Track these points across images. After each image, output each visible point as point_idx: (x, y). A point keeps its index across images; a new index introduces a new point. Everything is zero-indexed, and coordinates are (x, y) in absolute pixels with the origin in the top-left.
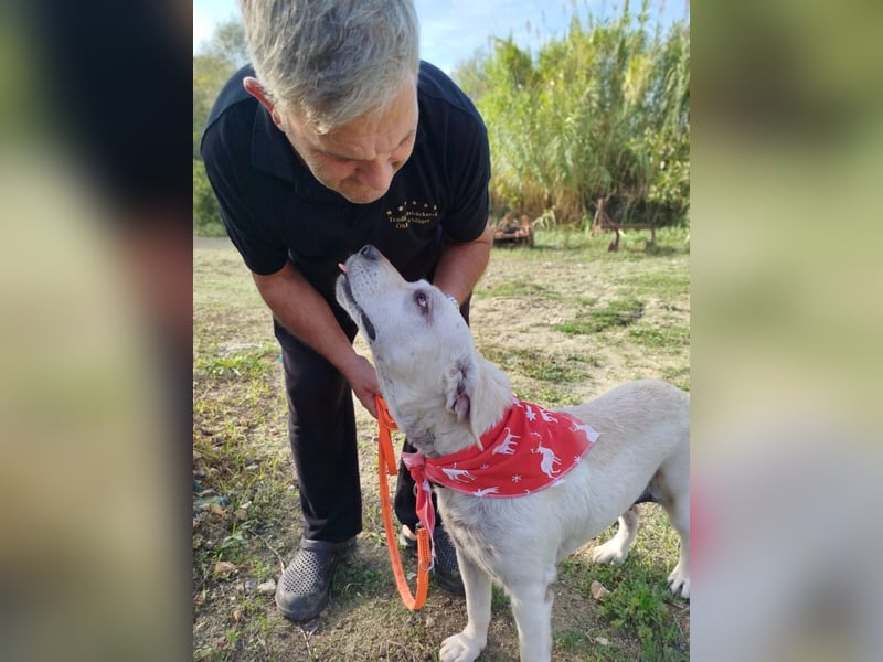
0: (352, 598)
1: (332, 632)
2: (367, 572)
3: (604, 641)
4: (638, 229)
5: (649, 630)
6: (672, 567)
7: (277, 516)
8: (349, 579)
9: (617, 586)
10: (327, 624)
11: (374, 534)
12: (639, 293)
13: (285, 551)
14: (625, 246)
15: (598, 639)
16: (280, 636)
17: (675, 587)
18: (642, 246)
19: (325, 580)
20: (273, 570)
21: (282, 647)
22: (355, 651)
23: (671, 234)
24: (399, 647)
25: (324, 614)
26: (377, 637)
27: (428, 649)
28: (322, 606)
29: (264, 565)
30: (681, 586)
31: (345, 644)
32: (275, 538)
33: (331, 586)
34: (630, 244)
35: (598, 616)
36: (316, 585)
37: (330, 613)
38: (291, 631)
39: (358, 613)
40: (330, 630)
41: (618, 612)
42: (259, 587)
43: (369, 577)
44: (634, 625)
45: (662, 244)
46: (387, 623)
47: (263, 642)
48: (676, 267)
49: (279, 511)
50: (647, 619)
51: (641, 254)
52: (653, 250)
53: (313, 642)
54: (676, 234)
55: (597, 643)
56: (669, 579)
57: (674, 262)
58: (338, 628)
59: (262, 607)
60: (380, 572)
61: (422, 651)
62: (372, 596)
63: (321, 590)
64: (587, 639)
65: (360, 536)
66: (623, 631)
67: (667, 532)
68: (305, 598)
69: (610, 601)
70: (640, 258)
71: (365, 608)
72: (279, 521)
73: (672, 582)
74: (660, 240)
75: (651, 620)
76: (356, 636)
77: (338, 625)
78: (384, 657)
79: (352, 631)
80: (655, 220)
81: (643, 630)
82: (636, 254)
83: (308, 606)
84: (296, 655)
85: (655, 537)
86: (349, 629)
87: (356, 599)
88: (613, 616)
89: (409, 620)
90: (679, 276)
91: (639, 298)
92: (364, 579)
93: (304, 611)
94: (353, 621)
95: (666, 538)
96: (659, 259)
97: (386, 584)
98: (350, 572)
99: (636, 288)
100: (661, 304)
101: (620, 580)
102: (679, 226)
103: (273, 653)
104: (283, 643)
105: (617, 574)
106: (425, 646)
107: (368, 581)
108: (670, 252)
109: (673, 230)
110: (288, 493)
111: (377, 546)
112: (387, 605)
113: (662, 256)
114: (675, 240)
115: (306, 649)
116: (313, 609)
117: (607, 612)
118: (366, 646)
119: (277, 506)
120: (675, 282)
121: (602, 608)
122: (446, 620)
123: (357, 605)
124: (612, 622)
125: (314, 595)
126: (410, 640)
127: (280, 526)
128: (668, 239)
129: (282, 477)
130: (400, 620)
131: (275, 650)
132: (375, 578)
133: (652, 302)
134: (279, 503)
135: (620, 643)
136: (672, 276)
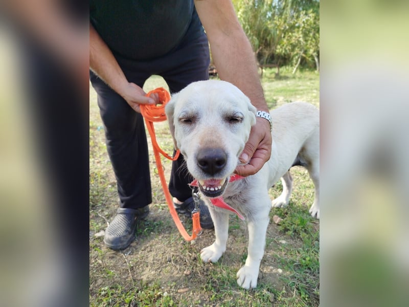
0: (149, 235)
1: (140, 253)
2: (155, 223)
3: (284, 242)
4: (271, 68)
5: (305, 234)
6: (311, 206)
7: (102, 200)
8: (146, 227)
9: (286, 217)
10: (136, 249)
11: (157, 205)
12: (274, 95)
13: (109, 217)
14: (265, 76)
15: (280, 241)
16: (110, 258)
17: (313, 214)
18: (273, 75)
19: (132, 228)
20: (103, 226)
21: (111, 263)
22: (153, 260)
23: (286, 70)
24: (178, 256)
25: (134, 244)
26: (165, 252)
27: (194, 255)
28: (131, 241)
29: (97, 224)
30: (316, 214)
31: (147, 258)
32: (102, 211)
33: (136, 231)
34: (268, 75)
35: (279, 231)
36: (126, 231)
37: (137, 244)
38: (116, 255)
39: (153, 242)
40: (138, 251)
41: (288, 228)
42: (96, 235)
43: (157, 225)
44: (297, 233)
45: (282, 75)
46: (169, 245)
47: (100, 262)
48: (290, 85)
49: (104, 198)
50: (303, 230)
51: (273, 79)
52: (278, 77)
53: (129, 258)
54: (288, 70)
55: (281, 243)
56: (310, 211)
57: (288, 82)
58: (143, 250)
59: (98, 244)
60: (163, 222)
61: (190, 256)
62: (159, 233)
63: (130, 233)
64: (275, 242)
65: (150, 206)
66: (292, 236)
67: (305, 191)
68: (120, 238)
69: (284, 223)
70: (272, 81)
71: (157, 239)
72: (104, 202)
73: (312, 212)
74: (281, 73)
75: (305, 230)
76: (153, 253)
77: (143, 249)
78: (170, 261)
79: (151, 251)
80: (278, 64)
81: (303, 234)
82: (271, 80)
83: (121, 242)
84: (120, 266)
85: (299, 194)
86: (149, 250)
87: (151, 236)
88: (286, 230)
89: (182, 242)
90: (292, 88)
91: (275, 98)
92: (155, 226)
93: (120, 244)
94: (151, 246)
95: (305, 195)
96: (281, 81)
97: (167, 227)
98: (146, 223)
99: (273, 93)
100: (285, 100)
101: (287, 213)
102: (290, 66)
103: (107, 266)
104: (112, 261)
105: (285, 212)
106: (192, 254)
107: (157, 226)
108: (286, 78)
109: (287, 68)
110: (107, 189)
111: (160, 210)
112: (169, 237)
113: (283, 80)
114: (288, 72)
115: (125, 262)
116: (125, 243)
117: (283, 228)
118: (159, 257)
119: (102, 196)
120: (290, 91)
121: (281, 227)
122: (202, 240)
123: (152, 239)
124: (286, 233)
125: (125, 236)
126: (183, 251)
127: (105, 205)
128: (285, 73)
129: (104, 182)
130: (176, 243)
131: (107, 264)
132: (160, 225)
133: (281, 99)
134: (103, 194)
135: (292, 242)
136: (288, 88)
